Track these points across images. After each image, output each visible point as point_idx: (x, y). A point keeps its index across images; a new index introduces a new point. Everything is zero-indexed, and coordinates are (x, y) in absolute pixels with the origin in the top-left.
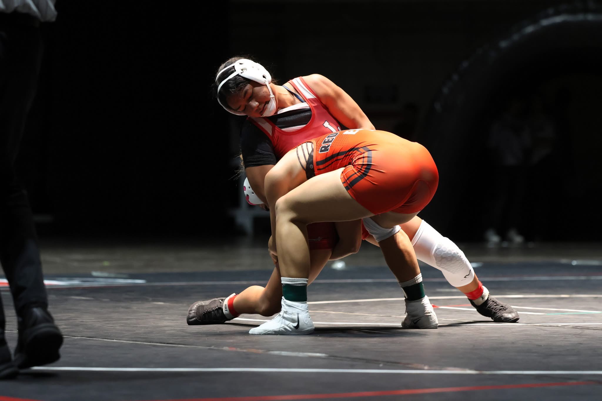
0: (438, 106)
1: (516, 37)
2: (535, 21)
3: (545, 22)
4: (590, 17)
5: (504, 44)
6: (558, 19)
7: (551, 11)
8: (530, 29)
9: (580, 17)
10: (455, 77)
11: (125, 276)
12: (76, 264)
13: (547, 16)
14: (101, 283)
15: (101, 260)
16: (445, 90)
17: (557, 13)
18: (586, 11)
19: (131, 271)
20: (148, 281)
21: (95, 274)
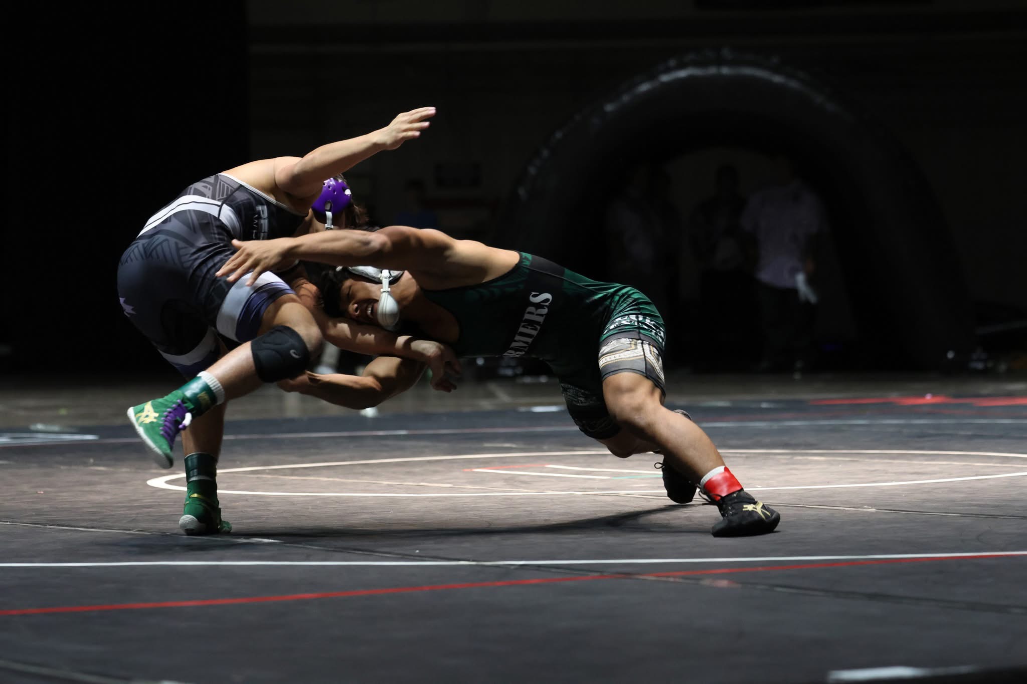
0: (522, 192)
1: (626, 98)
2: (652, 77)
3: (665, 78)
4: (725, 71)
5: (609, 108)
6: (682, 74)
7: (672, 63)
8: (644, 87)
9: (712, 71)
10: (545, 153)
11: (73, 430)
12: (22, 413)
13: (668, 70)
14: (40, 439)
15: (57, 407)
16: (532, 170)
17: (682, 66)
18: (720, 62)
19: (81, 423)
20: (102, 437)
21: (33, 427)
